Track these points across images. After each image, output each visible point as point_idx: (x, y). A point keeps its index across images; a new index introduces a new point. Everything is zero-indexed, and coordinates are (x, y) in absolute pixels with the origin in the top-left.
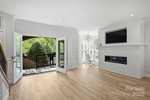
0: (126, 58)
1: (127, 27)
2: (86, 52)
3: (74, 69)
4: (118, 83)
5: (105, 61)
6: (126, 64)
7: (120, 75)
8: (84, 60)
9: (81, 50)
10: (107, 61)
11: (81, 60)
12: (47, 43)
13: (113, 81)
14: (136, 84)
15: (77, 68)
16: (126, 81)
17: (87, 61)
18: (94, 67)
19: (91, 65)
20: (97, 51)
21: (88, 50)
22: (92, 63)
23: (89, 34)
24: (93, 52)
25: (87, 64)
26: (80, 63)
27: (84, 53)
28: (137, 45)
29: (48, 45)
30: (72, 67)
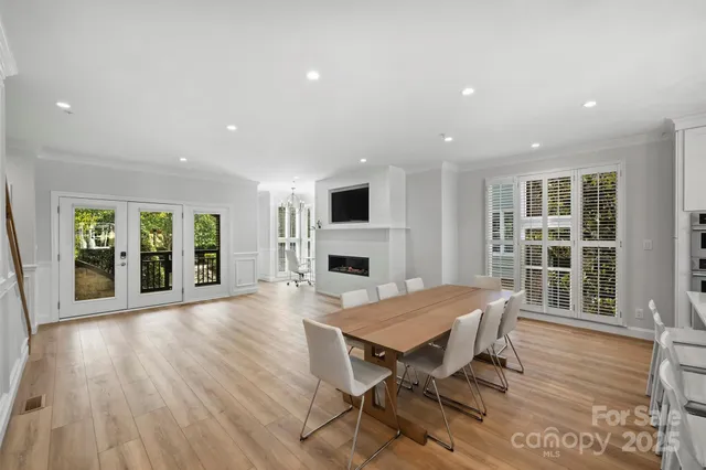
0: (367, 260)
1: (368, 184)
3: (242, 295)
5: (329, 270)
6: (368, 275)
9: (277, 240)
15: (251, 294)
21: (300, 241)
26: (272, 279)
28: (384, 230)
30: (236, 290)
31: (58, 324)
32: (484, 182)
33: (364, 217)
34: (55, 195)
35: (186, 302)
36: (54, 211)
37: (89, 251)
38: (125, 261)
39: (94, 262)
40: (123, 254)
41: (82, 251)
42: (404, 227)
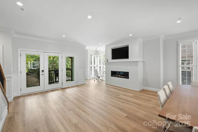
0: (128, 73)
1: (128, 45)
2: (95, 67)
3: (81, 85)
4: (119, 96)
5: (111, 76)
6: (128, 78)
7: (123, 89)
8: (93, 76)
9: (90, 66)
10: (114, 76)
11: (90, 76)
12: (53, 57)
13: (115, 95)
14: (133, 95)
15: (84, 84)
16: (127, 93)
17: (96, 77)
18: (102, 82)
19: (99, 80)
20: (105, 66)
21: (97, 66)
22: (100, 78)
23: (97, 49)
24: (102, 68)
25: (96, 80)
26: (89, 78)
27: (93, 69)
28: (136, 61)
29: (54, 60)
30: (79, 83)
31: (21, 96)
32: (177, 43)
33: (127, 57)
34: (19, 50)
35: (63, 87)
36: (19, 55)
37: (31, 70)
38: (43, 73)
39: (33, 73)
40: (43, 71)
41: (29, 70)
42: (142, 61)
